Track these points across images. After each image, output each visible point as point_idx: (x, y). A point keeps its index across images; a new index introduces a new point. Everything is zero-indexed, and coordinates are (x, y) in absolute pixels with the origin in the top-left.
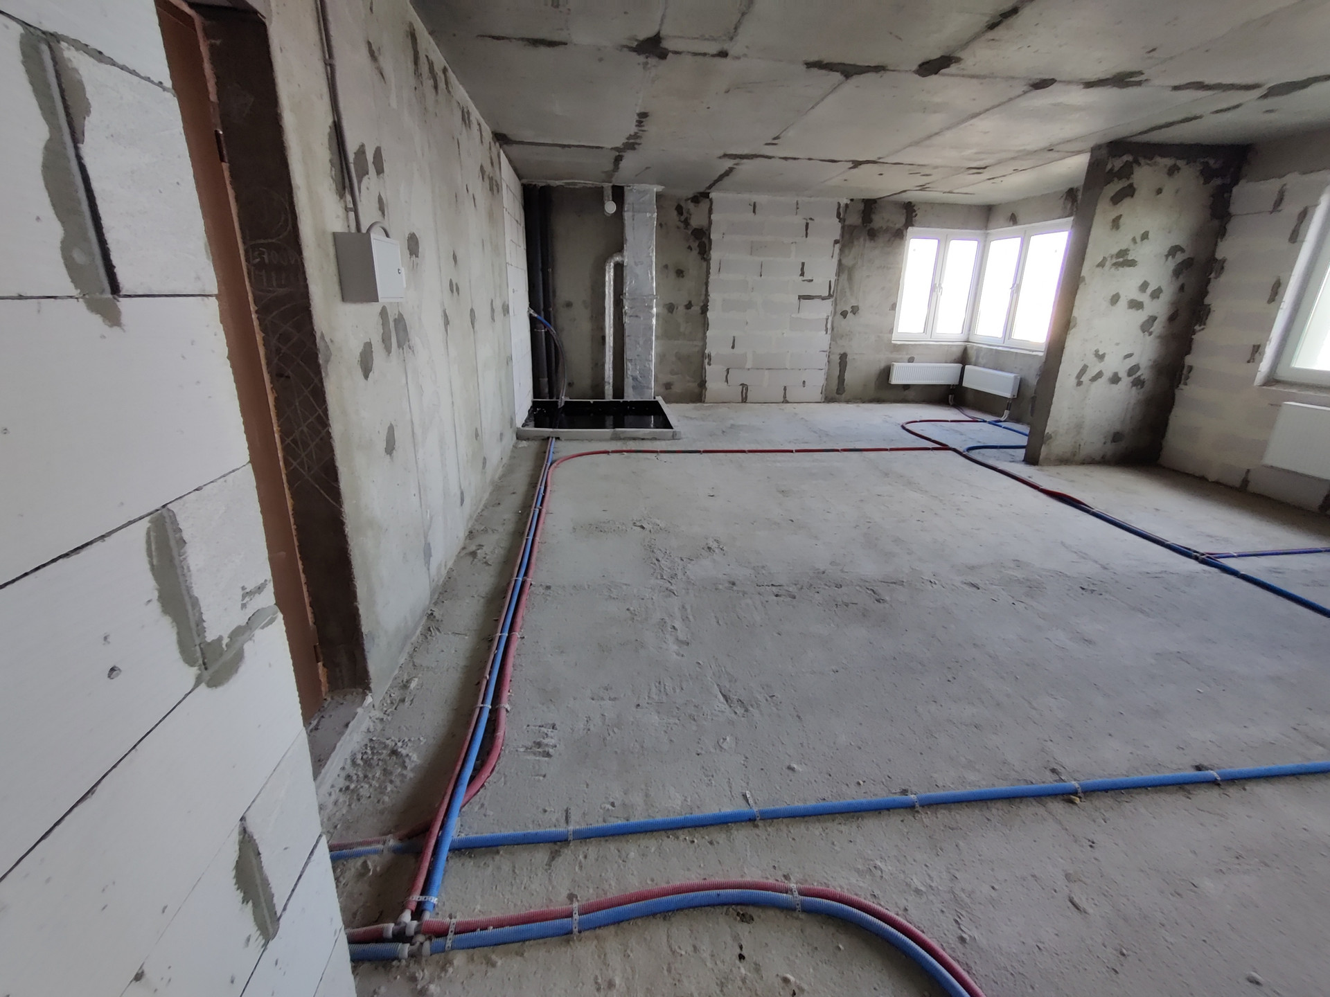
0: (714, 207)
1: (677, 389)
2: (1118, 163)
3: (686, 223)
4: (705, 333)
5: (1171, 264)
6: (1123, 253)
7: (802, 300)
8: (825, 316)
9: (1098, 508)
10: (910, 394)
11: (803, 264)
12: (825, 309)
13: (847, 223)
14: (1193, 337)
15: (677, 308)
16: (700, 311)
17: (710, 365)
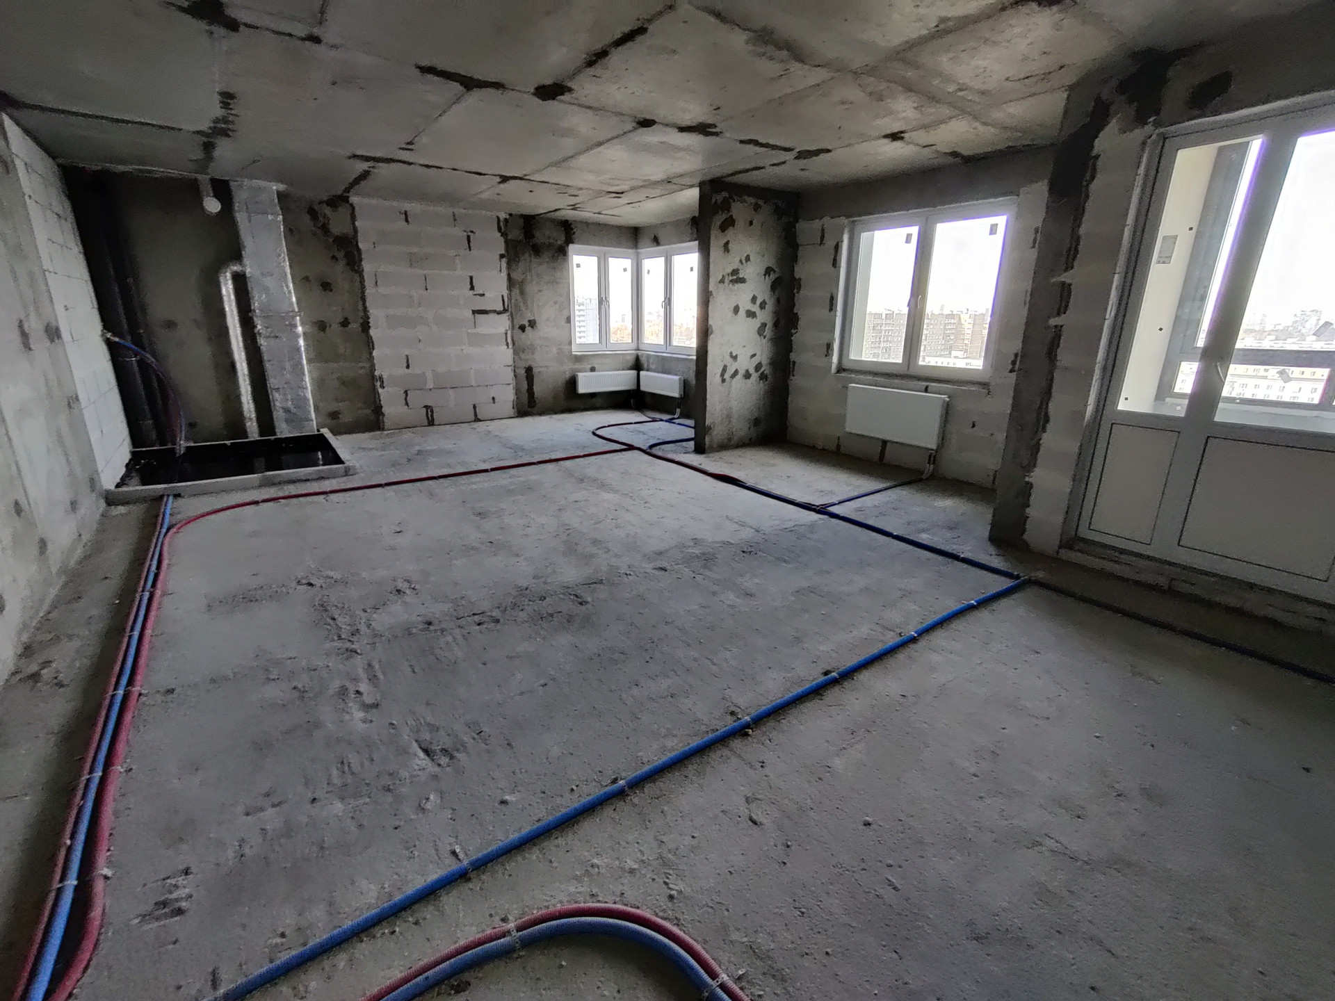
0: (357, 213)
1: (346, 418)
2: (719, 198)
3: (325, 228)
4: (371, 353)
5: (769, 280)
6: (735, 272)
7: (477, 315)
8: (504, 331)
9: (750, 483)
10: (598, 401)
11: (471, 278)
12: (503, 323)
13: (509, 237)
14: (792, 338)
15: (330, 326)
16: (360, 329)
17: (384, 388)
